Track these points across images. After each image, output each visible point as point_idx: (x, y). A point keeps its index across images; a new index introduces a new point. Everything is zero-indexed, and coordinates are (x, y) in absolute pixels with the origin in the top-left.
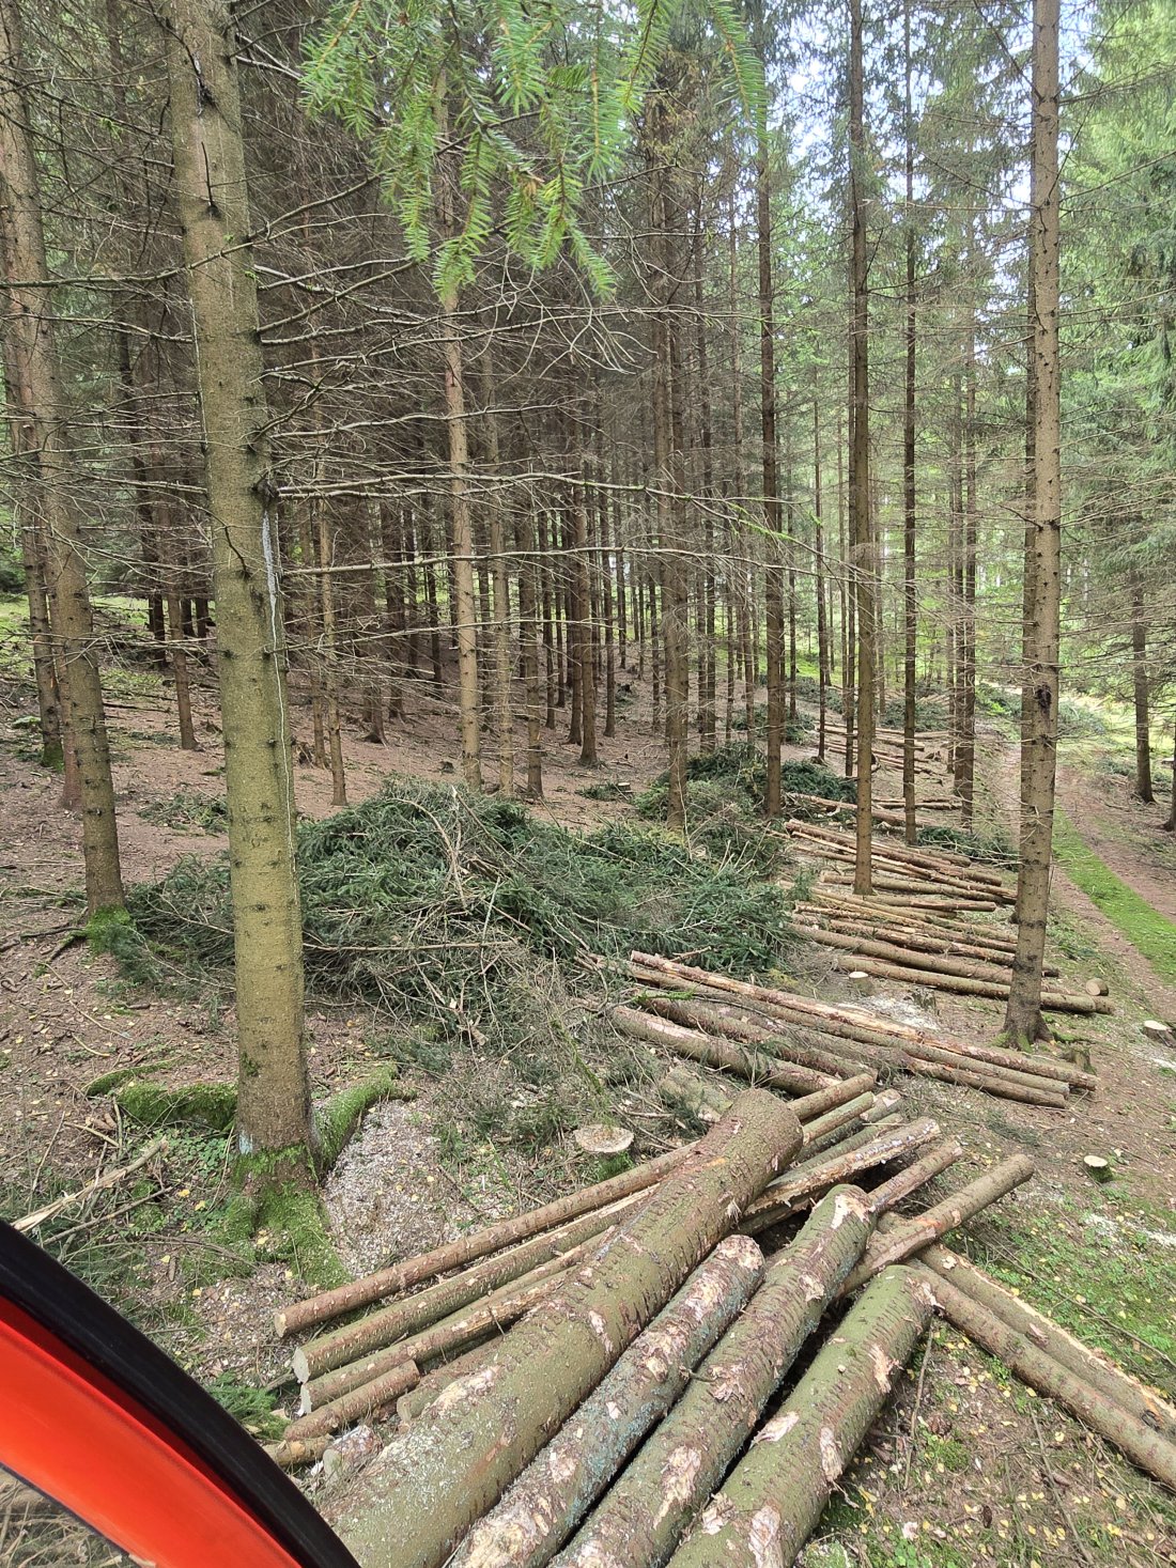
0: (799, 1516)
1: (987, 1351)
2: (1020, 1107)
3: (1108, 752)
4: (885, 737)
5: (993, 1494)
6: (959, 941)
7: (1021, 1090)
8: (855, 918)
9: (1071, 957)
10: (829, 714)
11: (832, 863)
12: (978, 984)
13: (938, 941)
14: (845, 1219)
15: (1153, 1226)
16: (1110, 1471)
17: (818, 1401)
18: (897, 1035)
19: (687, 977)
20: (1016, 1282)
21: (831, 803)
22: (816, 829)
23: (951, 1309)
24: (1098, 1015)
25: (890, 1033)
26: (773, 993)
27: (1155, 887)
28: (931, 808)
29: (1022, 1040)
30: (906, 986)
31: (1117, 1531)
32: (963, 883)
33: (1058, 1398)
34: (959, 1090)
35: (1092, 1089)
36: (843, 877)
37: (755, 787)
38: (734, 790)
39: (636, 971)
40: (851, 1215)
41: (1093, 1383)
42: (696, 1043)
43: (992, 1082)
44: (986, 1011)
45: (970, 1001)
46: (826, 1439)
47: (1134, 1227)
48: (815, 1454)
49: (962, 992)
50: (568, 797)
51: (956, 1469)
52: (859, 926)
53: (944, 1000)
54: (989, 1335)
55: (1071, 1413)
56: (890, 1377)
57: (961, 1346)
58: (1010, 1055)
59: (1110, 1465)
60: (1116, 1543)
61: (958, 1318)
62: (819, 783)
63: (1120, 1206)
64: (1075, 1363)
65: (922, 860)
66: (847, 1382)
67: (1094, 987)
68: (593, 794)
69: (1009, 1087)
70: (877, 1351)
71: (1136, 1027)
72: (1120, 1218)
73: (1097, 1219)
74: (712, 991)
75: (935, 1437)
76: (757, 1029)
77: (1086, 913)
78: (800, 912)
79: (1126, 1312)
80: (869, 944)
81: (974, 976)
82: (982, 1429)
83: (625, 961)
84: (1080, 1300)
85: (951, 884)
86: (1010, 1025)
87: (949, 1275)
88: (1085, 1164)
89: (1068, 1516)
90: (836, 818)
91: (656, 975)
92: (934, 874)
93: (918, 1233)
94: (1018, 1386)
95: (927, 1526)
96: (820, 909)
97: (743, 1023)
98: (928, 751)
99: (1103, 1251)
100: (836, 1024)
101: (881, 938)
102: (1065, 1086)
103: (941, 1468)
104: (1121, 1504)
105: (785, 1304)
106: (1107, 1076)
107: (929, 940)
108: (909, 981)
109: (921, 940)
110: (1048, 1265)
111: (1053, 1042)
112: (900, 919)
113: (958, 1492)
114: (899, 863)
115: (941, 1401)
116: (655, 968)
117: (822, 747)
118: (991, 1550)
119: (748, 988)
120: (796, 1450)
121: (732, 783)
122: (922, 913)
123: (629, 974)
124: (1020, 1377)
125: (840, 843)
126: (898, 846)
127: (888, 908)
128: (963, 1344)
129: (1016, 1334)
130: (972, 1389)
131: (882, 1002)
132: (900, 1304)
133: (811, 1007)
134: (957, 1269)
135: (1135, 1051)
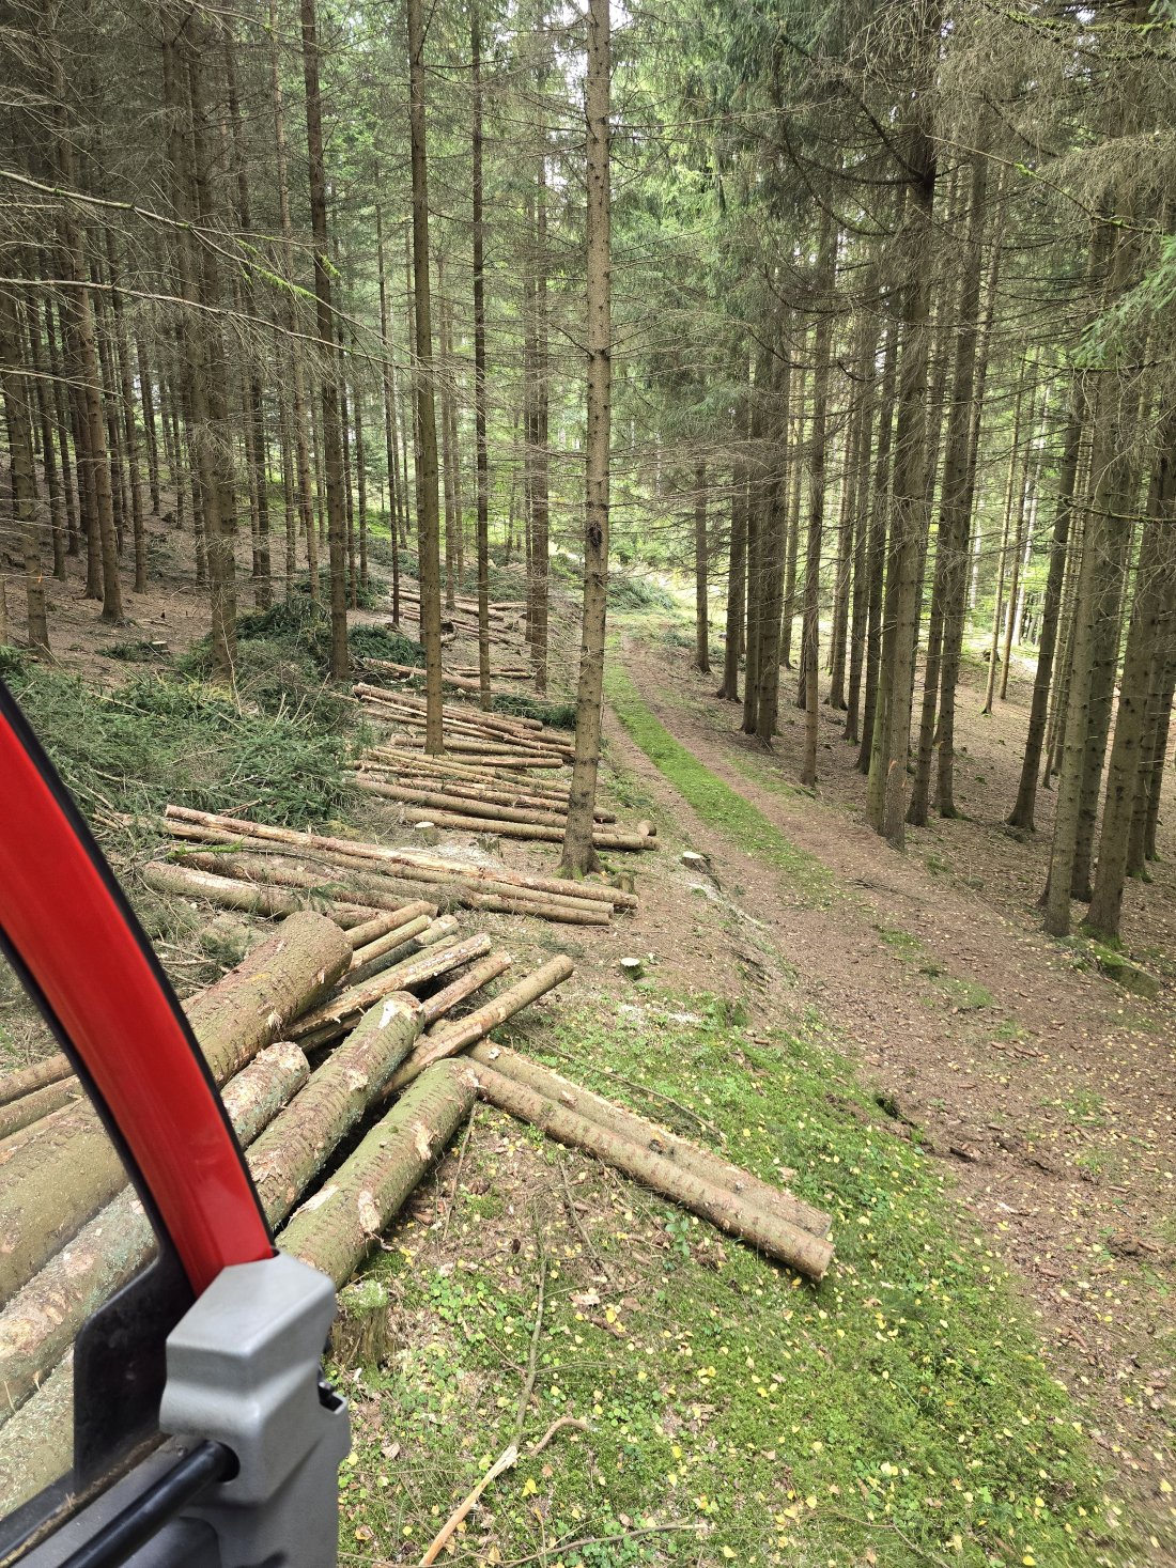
0: (334, 1263)
1: (522, 1120)
2: (571, 928)
3: (674, 626)
4: (465, 606)
5: (522, 1229)
6: (527, 794)
7: (571, 913)
8: (424, 776)
9: (628, 806)
10: (405, 580)
11: (402, 727)
12: (541, 829)
13: (507, 795)
14: (392, 1020)
15: (674, 1008)
16: (621, 1194)
17: (359, 1173)
18: (459, 872)
19: (234, 830)
20: (554, 1064)
21: (404, 668)
22: (388, 694)
23: (493, 1091)
24: (646, 852)
25: (452, 871)
26: (330, 841)
27: (706, 747)
28: (508, 677)
29: (576, 870)
30: (473, 834)
31: (625, 1236)
32: (533, 744)
33: (582, 1145)
34: (517, 918)
35: (633, 907)
36: (415, 740)
37: (319, 647)
38: (295, 651)
39: (172, 826)
40: (398, 1015)
41: (612, 1128)
42: (243, 893)
43: (546, 908)
44: (547, 852)
45: (533, 845)
46: (366, 1198)
47: (658, 1011)
48: (352, 1213)
49: (526, 838)
50: (85, 657)
51: (490, 1217)
52: (429, 783)
53: (508, 846)
54: (526, 1106)
55: (593, 1155)
56: (431, 1146)
57: (502, 1121)
58: (563, 884)
59: (623, 1189)
60: (622, 1244)
61: (500, 1098)
62: (392, 649)
63: (648, 996)
64: (598, 1116)
65: (496, 723)
66: (388, 1153)
67: (644, 828)
68: (120, 654)
69: (561, 911)
70: (419, 1126)
71: (677, 858)
72: (648, 1005)
73: (627, 1008)
74: (262, 842)
75: (474, 1196)
76: (312, 877)
77: (646, 772)
78: (367, 770)
79: (645, 1074)
80: (435, 797)
81: (538, 822)
82: (517, 1183)
83: (157, 817)
84: (608, 1070)
85: (523, 745)
86: (566, 861)
87: (494, 1064)
88: (622, 965)
89: (585, 1233)
90: (410, 684)
91: (197, 830)
92: (506, 736)
93: (465, 1030)
94: (551, 1144)
95: (461, 1263)
96: (388, 768)
97: (299, 873)
98: (507, 621)
99: (632, 1032)
100: (398, 867)
101: (451, 793)
102: (611, 906)
103: (477, 1218)
104: (629, 1216)
105: (327, 1095)
106: (648, 899)
107: (497, 794)
108: (476, 830)
109: (490, 794)
110: (583, 1047)
111: (604, 873)
112: (471, 775)
113: (492, 1234)
114: (473, 726)
115: (481, 1169)
116: (196, 822)
117: (396, 614)
118: (517, 1270)
119: (303, 838)
120: (333, 1212)
121: (292, 643)
122: (492, 770)
123: (164, 830)
124: (552, 1136)
125: (412, 707)
126: (473, 712)
127: (459, 765)
128: (505, 1119)
129: (549, 1101)
130: (510, 1154)
131: (447, 850)
132: (444, 1088)
133: (372, 852)
134: (501, 1058)
135: (673, 877)
